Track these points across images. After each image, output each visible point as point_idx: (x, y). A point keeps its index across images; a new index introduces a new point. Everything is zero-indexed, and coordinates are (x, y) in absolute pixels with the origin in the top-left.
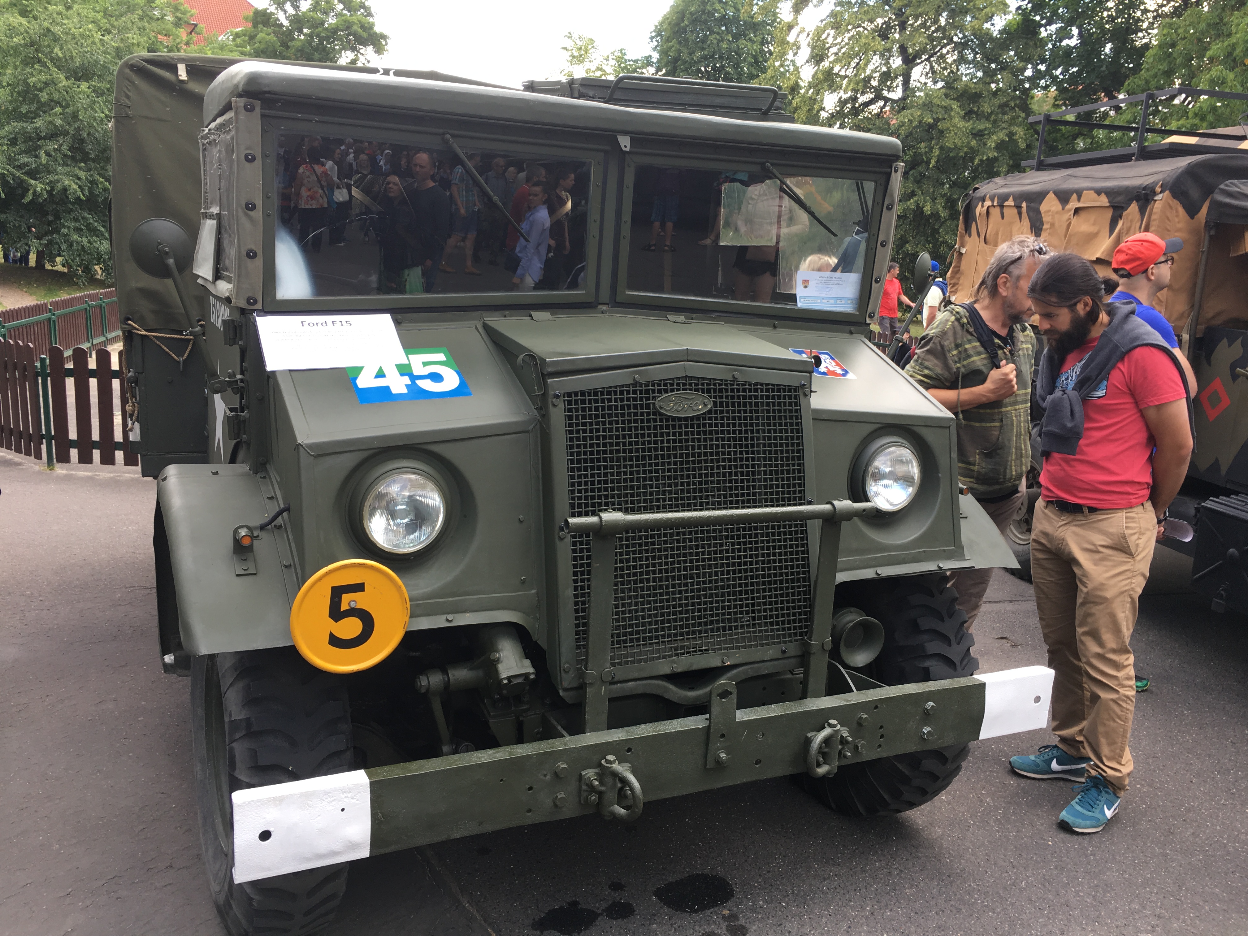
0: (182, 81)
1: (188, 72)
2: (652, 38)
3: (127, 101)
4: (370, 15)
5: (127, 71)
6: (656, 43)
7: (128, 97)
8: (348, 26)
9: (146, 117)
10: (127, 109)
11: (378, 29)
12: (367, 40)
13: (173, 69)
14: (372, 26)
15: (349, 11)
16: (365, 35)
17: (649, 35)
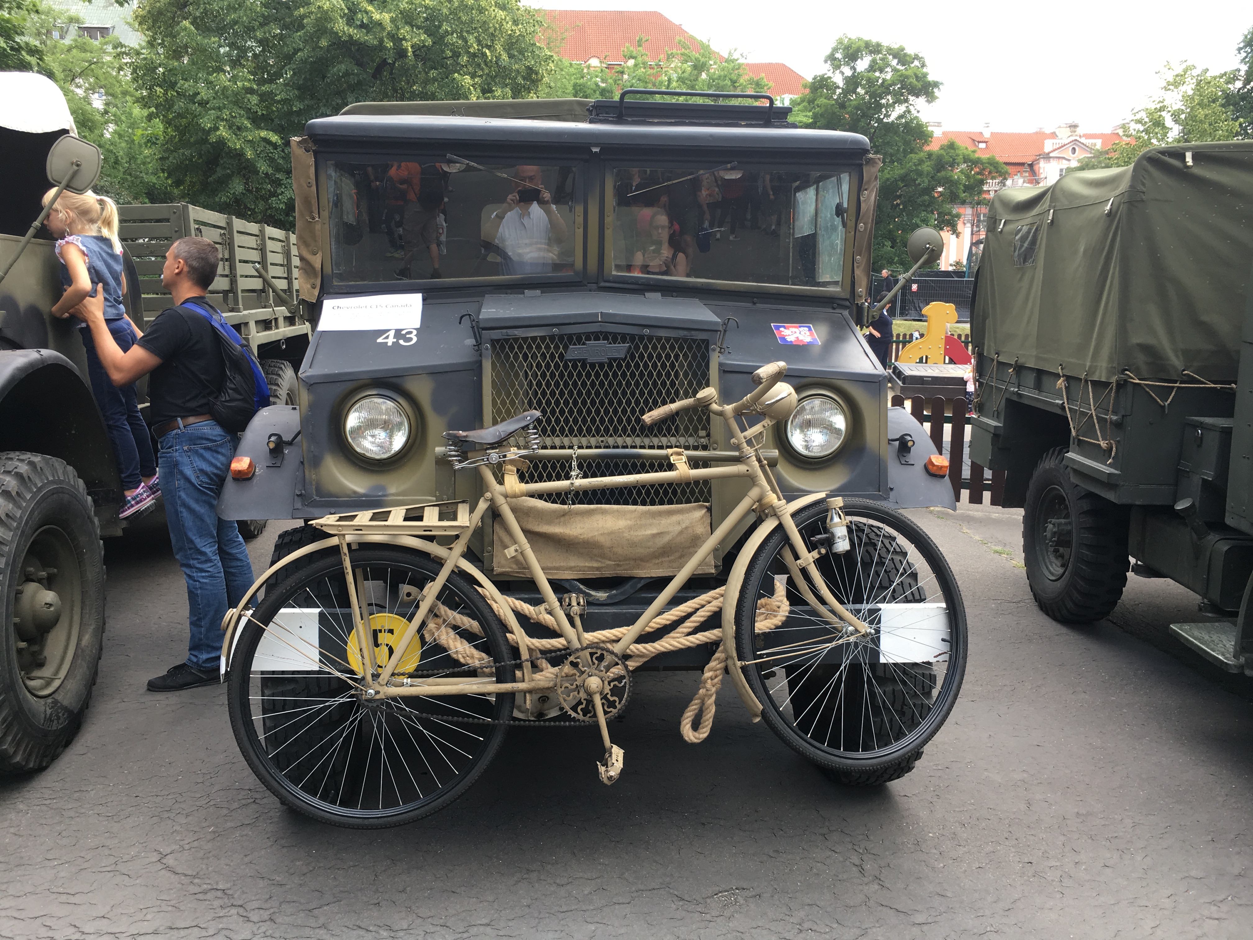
0: (1188, 167)
1: (1194, 158)
2: (1239, 49)
3: (1142, 187)
4: (923, 65)
5: (1145, 162)
6: (1245, 54)
7: (1143, 184)
8: (902, 80)
9: (1157, 200)
10: (1142, 194)
11: (930, 78)
12: (920, 90)
13: (1183, 157)
14: (925, 75)
15: (903, 65)
16: (919, 85)
17: (1237, 46)
